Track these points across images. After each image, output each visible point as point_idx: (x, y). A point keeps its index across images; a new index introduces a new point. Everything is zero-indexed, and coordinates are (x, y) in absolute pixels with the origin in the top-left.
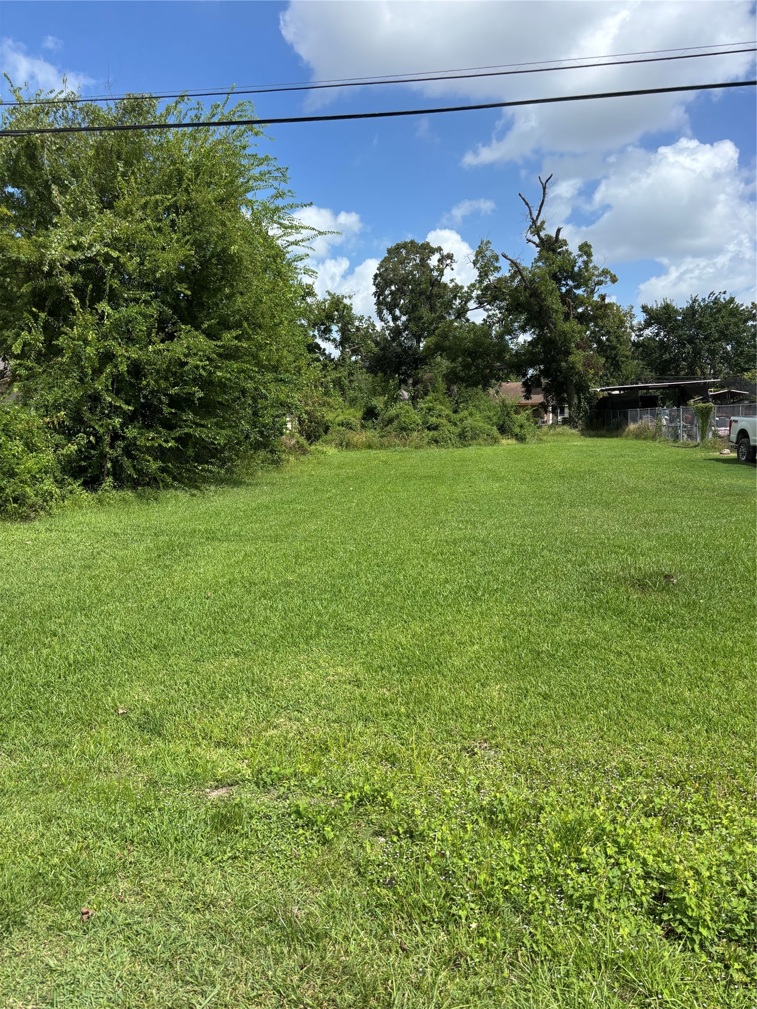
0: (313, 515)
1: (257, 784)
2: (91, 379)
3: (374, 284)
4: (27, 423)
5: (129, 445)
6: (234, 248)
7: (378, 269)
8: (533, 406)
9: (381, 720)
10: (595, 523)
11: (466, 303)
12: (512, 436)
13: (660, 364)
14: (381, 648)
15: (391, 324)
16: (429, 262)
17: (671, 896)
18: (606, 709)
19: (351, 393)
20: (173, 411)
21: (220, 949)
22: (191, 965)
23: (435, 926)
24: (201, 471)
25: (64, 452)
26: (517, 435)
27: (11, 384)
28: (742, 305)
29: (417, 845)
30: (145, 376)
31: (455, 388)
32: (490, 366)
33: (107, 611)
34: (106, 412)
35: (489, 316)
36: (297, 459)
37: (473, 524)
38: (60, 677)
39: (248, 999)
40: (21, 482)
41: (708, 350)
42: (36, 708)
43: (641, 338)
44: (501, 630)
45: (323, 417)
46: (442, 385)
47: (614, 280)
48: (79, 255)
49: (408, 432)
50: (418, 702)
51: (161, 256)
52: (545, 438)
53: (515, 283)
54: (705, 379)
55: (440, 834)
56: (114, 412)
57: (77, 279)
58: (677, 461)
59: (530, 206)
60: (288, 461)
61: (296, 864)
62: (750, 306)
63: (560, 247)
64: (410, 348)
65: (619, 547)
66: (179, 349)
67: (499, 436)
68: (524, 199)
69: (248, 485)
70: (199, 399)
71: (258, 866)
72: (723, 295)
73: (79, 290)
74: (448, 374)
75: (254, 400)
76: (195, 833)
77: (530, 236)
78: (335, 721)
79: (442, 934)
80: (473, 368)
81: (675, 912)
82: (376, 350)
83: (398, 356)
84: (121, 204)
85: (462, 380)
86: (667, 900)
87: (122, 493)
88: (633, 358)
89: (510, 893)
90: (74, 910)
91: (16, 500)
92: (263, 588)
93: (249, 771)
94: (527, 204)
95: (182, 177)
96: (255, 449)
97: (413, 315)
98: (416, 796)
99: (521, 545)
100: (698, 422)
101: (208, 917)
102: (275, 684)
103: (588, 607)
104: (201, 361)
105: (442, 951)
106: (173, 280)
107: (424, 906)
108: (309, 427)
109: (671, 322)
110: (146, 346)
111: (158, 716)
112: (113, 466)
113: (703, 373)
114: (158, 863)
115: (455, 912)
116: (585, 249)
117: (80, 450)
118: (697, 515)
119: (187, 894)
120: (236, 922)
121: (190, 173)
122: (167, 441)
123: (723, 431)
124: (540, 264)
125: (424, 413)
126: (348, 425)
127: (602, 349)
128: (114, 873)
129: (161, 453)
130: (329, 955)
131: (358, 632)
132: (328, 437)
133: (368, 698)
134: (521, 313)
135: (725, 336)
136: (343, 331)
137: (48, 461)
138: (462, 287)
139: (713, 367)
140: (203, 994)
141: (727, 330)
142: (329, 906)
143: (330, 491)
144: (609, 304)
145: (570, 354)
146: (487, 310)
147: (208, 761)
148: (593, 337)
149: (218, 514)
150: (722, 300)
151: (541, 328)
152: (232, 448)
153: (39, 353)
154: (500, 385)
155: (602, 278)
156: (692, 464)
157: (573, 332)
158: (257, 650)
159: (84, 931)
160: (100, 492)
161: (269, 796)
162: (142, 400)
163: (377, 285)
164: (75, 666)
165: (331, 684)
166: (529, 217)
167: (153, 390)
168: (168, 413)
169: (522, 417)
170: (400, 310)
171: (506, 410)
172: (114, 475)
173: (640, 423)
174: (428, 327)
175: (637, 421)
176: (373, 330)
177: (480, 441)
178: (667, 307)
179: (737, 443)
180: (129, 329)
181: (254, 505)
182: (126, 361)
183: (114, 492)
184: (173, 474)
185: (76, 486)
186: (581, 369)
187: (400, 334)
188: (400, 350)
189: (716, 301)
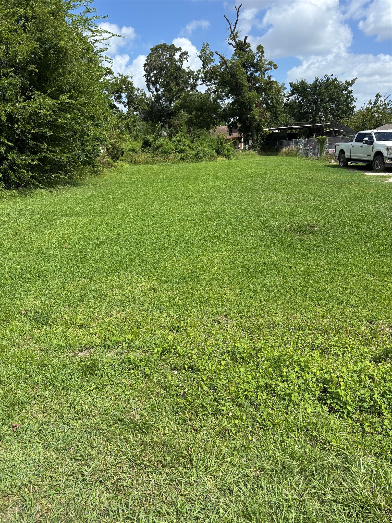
0: (120, 201)
1: (104, 347)
3: (144, 70)
5: (11, 164)
6: (62, 43)
7: (146, 61)
8: (233, 139)
9: (169, 309)
10: (271, 200)
11: (196, 81)
12: (223, 156)
13: (298, 116)
14: (166, 271)
15: (155, 93)
16: (174, 56)
17: (330, 391)
18: (286, 296)
19: (135, 133)
20: (36, 143)
21: (95, 439)
22: (79, 449)
23: (210, 416)
24: (54, 177)
26: (226, 155)
28: (341, 82)
29: (196, 374)
30: (16, 122)
31: (191, 129)
32: (210, 117)
33: (9, 257)
35: (208, 89)
36: (107, 170)
37: (208, 203)
39: (113, 465)
41: (323, 107)
43: (289, 101)
44: (228, 258)
45: (120, 146)
46: (185, 128)
47: (275, 67)
49: (168, 154)
50: (188, 298)
51: (19, 48)
52: (240, 157)
53: (222, 70)
54: (321, 123)
55: (208, 367)
58: (309, 167)
59: (230, 22)
60: (102, 171)
61: (131, 389)
62: (344, 83)
63: (247, 48)
64: (166, 107)
65: (285, 212)
66: (35, 105)
67: (217, 155)
68: (226, 18)
69: (81, 185)
70: (50, 136)
71: (111, 392)
72: (331, 77)
74: (188, 121)
75: (82, 136)
76: (73, 377)
77: (230, 41)
78: (144, 311)
79: (214, 420)
80: (201, 118)
81: (333, 399)
82: (147, 108)
83: (159, 111)
85: (196, 124)
86: (329, 392)
87: (10, 192)
88: (284, 113)
89: (248, 396)
90: (8, 425)
92: (97, 241)
93: (99, 340)
94: (228, 21)
96: (84, 165)
97: (167, 88)
98: (192, 348)
99: (234, 213)
100: (318, 146)
101: (85, 421)
102: (109, 293)
103: (272, 244)
104: (48, 111)
105: (214, 429)
106: (27, 63)
107: (203, 406)
108: (113, 152)
109: (304, 92)
110: (15, 104)
111: (44, 314)
112: (3, 176)
113: (320, 120)
114: (54, 394)
115: (220, 408)
116: (260, 49)
118: (322, 195)
119: (72, 410)
120: (102, 423)
122: (33, 161)
123: (331, 151)
124: (236, 58)
125: (176, 143)
126: (134, 151)
127: (268, 107)
128: (29, 402)
129: (30, 168)
130: (155, 437)
131: (152, 263)
132: (124, 158)
133: (161, 297)
134: (226, 87)
135: (332, 99)
136: (128, 97)
138: (193, 72)
139: (325, 117)
140: (88, 465)
141: (333, 96)
142: (152, 410)
143: (128, 188)
144: (273, 81)
145: (253, 110)
146: (207, 85)
147: (76, 337)
148: (264, 101)
149: (66, 202)
150: (331, 79)
151: (237, 95)
152: (70, 165)
154: (216, 128)
155: (269, 66)
156: (316, 169)
157: (254, 97)
158: (97, 275)
159: (15, 437)
161: (112, 353)
162: (16, 137)
163: (146, 70)
165: (140, 291)
166: (230, 29)
167: (22, 131)
168: (33, 145)
169: (228, 145)
170: (159, 85)
171: (220, 141)
172: (4, 181)
173: (288, 147)
174: (175, 95)
175: (287, 147)
176: (145, 97)
177: (207, 158)
178: (303, 83)
179: (339, 157)
180: (3, 94)
181: (86, 196)
182: (4, 114)
183: (5, 191)
184: (38, 179)
186: (258, 118)
187: (160, 99)
188: (161, 108)
189: (328, 80)
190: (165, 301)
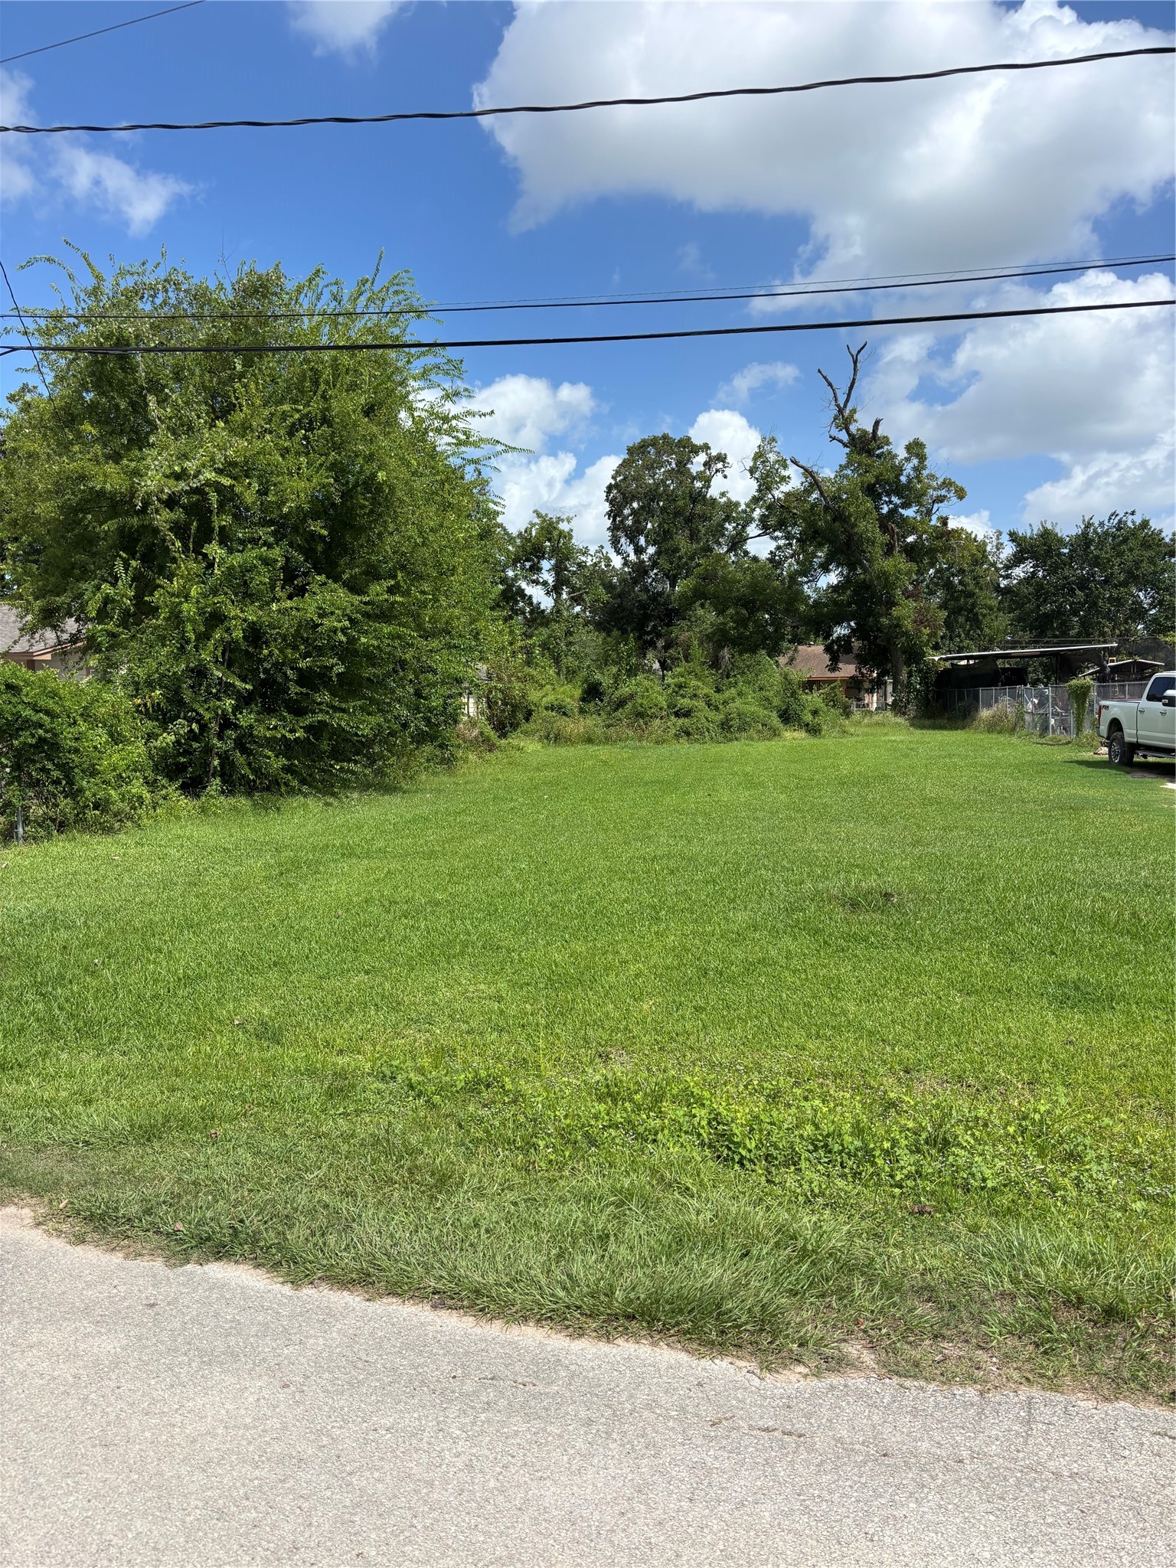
0: (485, 828)
1: (375, 1077)
2: (195, 647)
3: (607, 500)
4: (113, 706)
5: (244, 736)
6: (382, 475)
7: (614, 478)
8: (840, 681)
11: (744, 527)
12: (800, 726)
13: (1036, 620)
14: (532, 966)
15: (632, 557)
16: (690, 466)
19: (569, 661)
20: (304, 690)
24: (340, 771)
25: (158, 744)
26: (808, 725)
28: (1161, 531)
30: (267, 643)
31: (726, 653)
32: (775, 623)
34: (214, 691)
35: (779, 548)
36: (479, 758)
38: (169, 991)
40: (103, 782)
41: (1110, 599)
43: (1009, 581)
45: (523, 697)
46: (697, 651)
47: (961, 494)
48: (182, 485)
49: (647, 719)
51: (289, 483)
52: (852, 729)
53: (811, 501)
54: (1105, 642)
56: (225, 692)
57: (179, 514)
59: (835, 387)
60: (466, 760)
63: (879, 448)
64: (661, 594)
66: (311, 608)
67: (781, 725)
68: (825, 378)
69: (404, 792)
70: (339, 675)
72: (1131, 517)
73: (179, 530)
74: (715, 633)
77: (835, 432)
80: (751, 625)
82: (609, 597)
83: (643, 606)
84: (238, 417)
85: (735, 642)
87: (232, 801)
88: (1001, 610)
91: (96, 807)
92: (405, 907)
94: (830, 384)
95: (318, 379)
96: (418, 742)
97: (665, 546)
100: (1073, 707)
104: (340, 621)
106: (305, 516)
108: (503, 711)
109: (1052, 557)
110: (268, 604)
111: (277, 1027)
112: (221, 764)
113: (1102, 634)
116: (916, 448)
117: (178, 742)
122: (293, 731)
124: (849, 472)
125: (670, 691)
126: (561, 710)
127: (952, 595)
129: (287, 748)
132: (531, 726)
134: (820, 546)
135: (1136, 577)
136: (558, 569)
137: (139, 755)
138: (737, 504)
141: (1137, 569)
143: (516, 800)
144: (954, 530)
145: (894, 604)
146: (776, 538)
148: (939, 578)
150: (1130, 524)
151: (852, 567)
152: (382, 742)
153: (126, 614)
154: (796, 650)
155: (943, 492)
157: (899, 572)
160: (203, 799)
162: (262, 676)
163: (612, 502)
165: (469, 999)
166: (833, 403)
167: (278, 662)
168: (296, 694)
169: (815, 699)
170: (646, 537)
171: (790, 689)
172: (222, 776)
173: (995, 708)
174: (686, 564)
175: (992, 706)
176: (608, 566)
177: (752, 733)
178: (1046, 535)
179: (1108, 738)
180: (245, 581)
182: (241, 625)
183: (223, 798)
184: (301, 775)
185: (172, 790)
186: (910, 627)
187: (646, 573)
188: (645, 597)
189: (1121, 525)
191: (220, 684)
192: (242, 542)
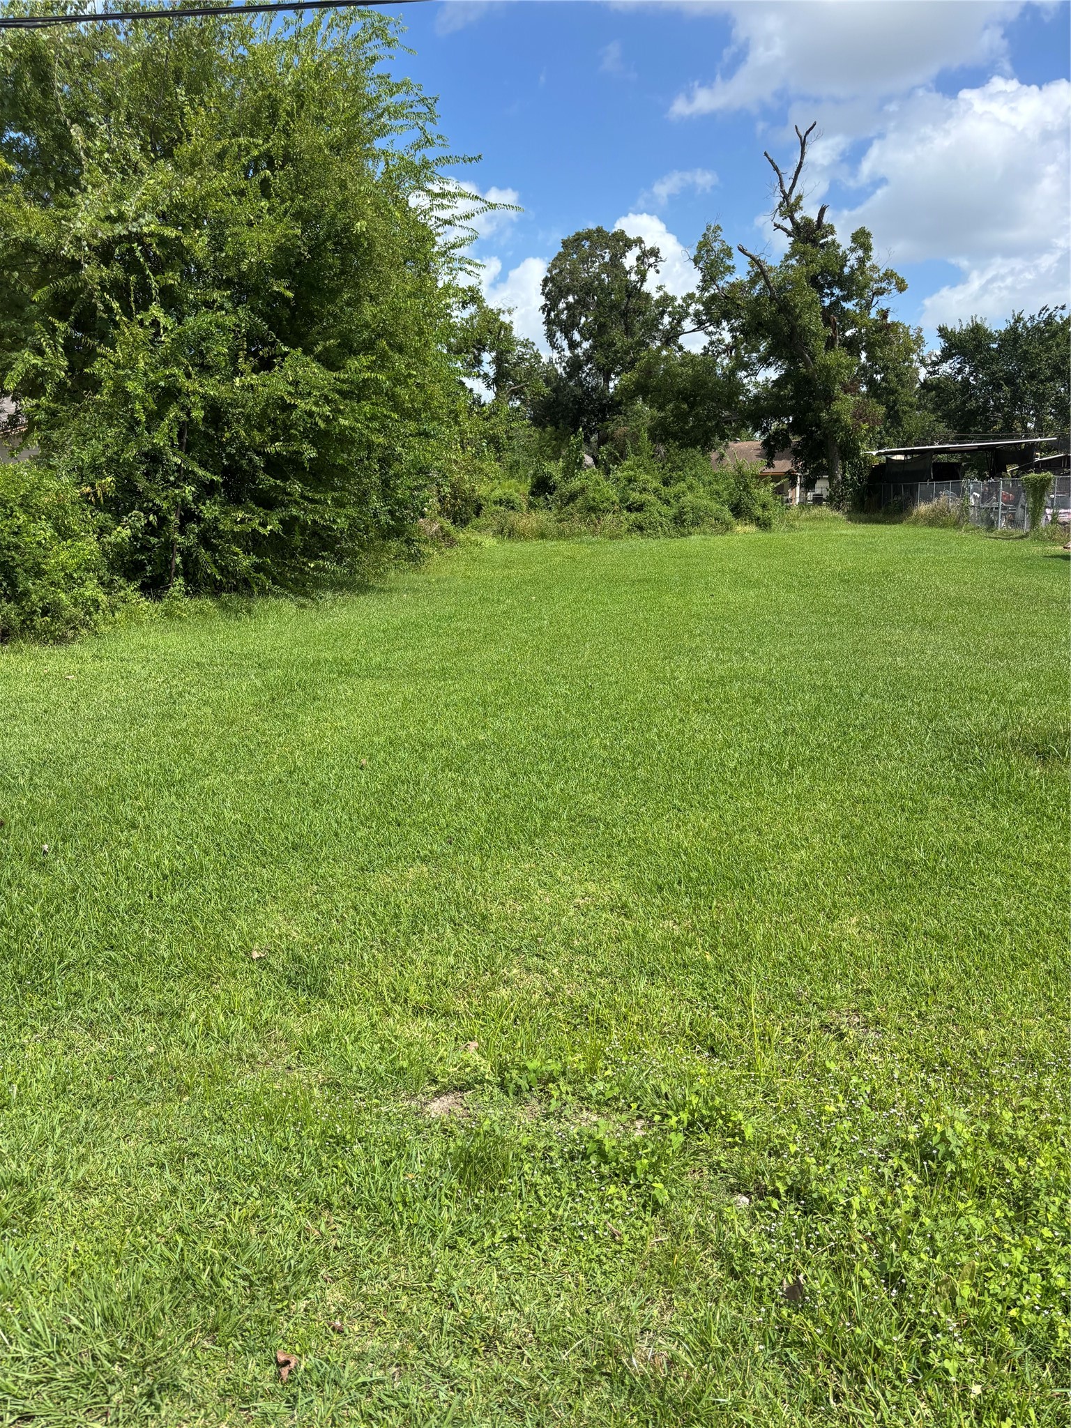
2: (146, 428)
3: (543, 293)
4: (57, 495)
5: (207, 530)
6: (360, 225)
7: (549, 271)
8: (776, 478)
9: (676, 975)
11: (679, 322)
12: (751, 521)
13: (962, 417)
15: (567, 353)
16: (623, 260)
23: (903, 1388)
24: (313, 569)
25: (112, 539)
26: (758, 519)
27: (26, 435)
30: (228, 424)
31: (662, 448)
32: (715, 416)
34: (172, 478)
35: (712, 343)
36: (442, 554)
38: (151, 897)
40: (51, 584)
41: (1035, 395)
42: (119, 947)
43: (934, 377)
45: (473, 491)
46: (647, 444)
47: (901, 287)
48: (119, 229)
49: (599, 513)
50: (732, 945)
51: (247, 235)
52: (797, 523)
53: (756, 291)
54: (1026, 437)
55: (857, 1199)
56: (184, 479)
57: (116, 269)
58: (1005, 559)
59: (781, 171)
60: (430, 556)
63: (823, 237)
64: (595, 389)
66: (281, 385)
67: (732, 519)
68: (771, 161)
69: (378, 592)
70: (311, 460)
71: (557, 1257)
72: (1060, 312)
73: (119, 289)
74: (655, 427)
75: (385, 463)
77: (779, 220)
78: (600, 975)
79: (922, 1405)
80: (690, 420)
82: (547, 391)
83: (578, 401)
84: (185, 150)
85: (674, 436)
87: (198, 602)
88: (920, 408)
89: (1021, 1323)
90: (262, 1355)
91: (45, 612)
92: (444, 752)
93: (489, 1066)
94: (776, 169)
95: (277, 110)
96: (386, 537)
97: (600, 340)
100: (1026, 501)
101: (497, 1365)
102: (494, 910)
103: (965, 788)
106: (267, 274)
107: (876, 1348)
108: (453, 506)
109: (981, 353)
110: (230, 378)
111: (316, 963)
112: (183, 562)
113: (1024, 429)
115: (937, 1363)
116: (862, 239)
117: (135, 537)
119: (449, 1318)
120: (550, 1378)
121: (288, 103)
122: (264, 525)
123: (1064, 514)
124: (793, 262)
125: (621, 485)
126: (509, 504)
127: (875, 393)
128: (312, 1271)
129: (254, 543)
131: (607, 825)
132: (481, 521)
134: (762, 337)
135: (1061, 373)
136: (498, 361)
137: (91, 553)
138: (673, 299)
139: (1039, 421)
141: (1063, 364)
142: (703, 1343)
143: (503, 603)
144: (893, 323)
145: (835, 399)
146: (710, 334)
148: (863, 375)
149: (346, 635)
150: (1058, 319)
151: (792, 359)
152: (352, 537)
153: (62, 386)
154: (727, 446)
155: (884, 285)
156: (1029, 564)
157: (839, 366)
158: (455, 853)
159: (288, 1401)
160: (166, 601)
162: (225, 462)
163: (547, 295)
164: (173, 878)
165: (582, 911)
166: (779, 189)
167: (242, 446)
169: (764, 493)
170: (580, 332)
171: (742, 480)
172: (186, 574)
173: (935, 502)
174: (622, 358)
175: (931, 500)
177: (705, 527)
178: (976, 330)
180: (201, 352)
181: (397, 622)
182: (201, 402)
183: (187, 600)
184: (271, 573)
185: (130, 591)
186: (849, 421)
187: (580, 367)
188: (580, 392)
189: (1049, 321)
190: (663, 947)
191: (178, 471)
192: (195, 306)
